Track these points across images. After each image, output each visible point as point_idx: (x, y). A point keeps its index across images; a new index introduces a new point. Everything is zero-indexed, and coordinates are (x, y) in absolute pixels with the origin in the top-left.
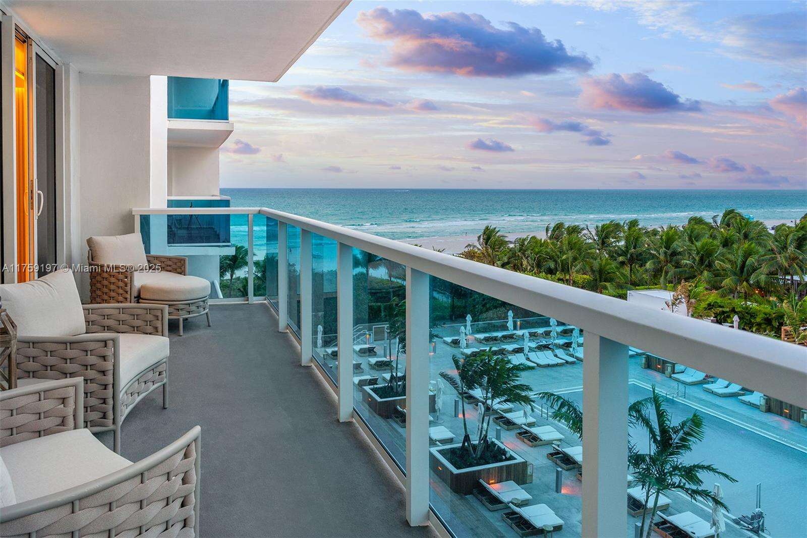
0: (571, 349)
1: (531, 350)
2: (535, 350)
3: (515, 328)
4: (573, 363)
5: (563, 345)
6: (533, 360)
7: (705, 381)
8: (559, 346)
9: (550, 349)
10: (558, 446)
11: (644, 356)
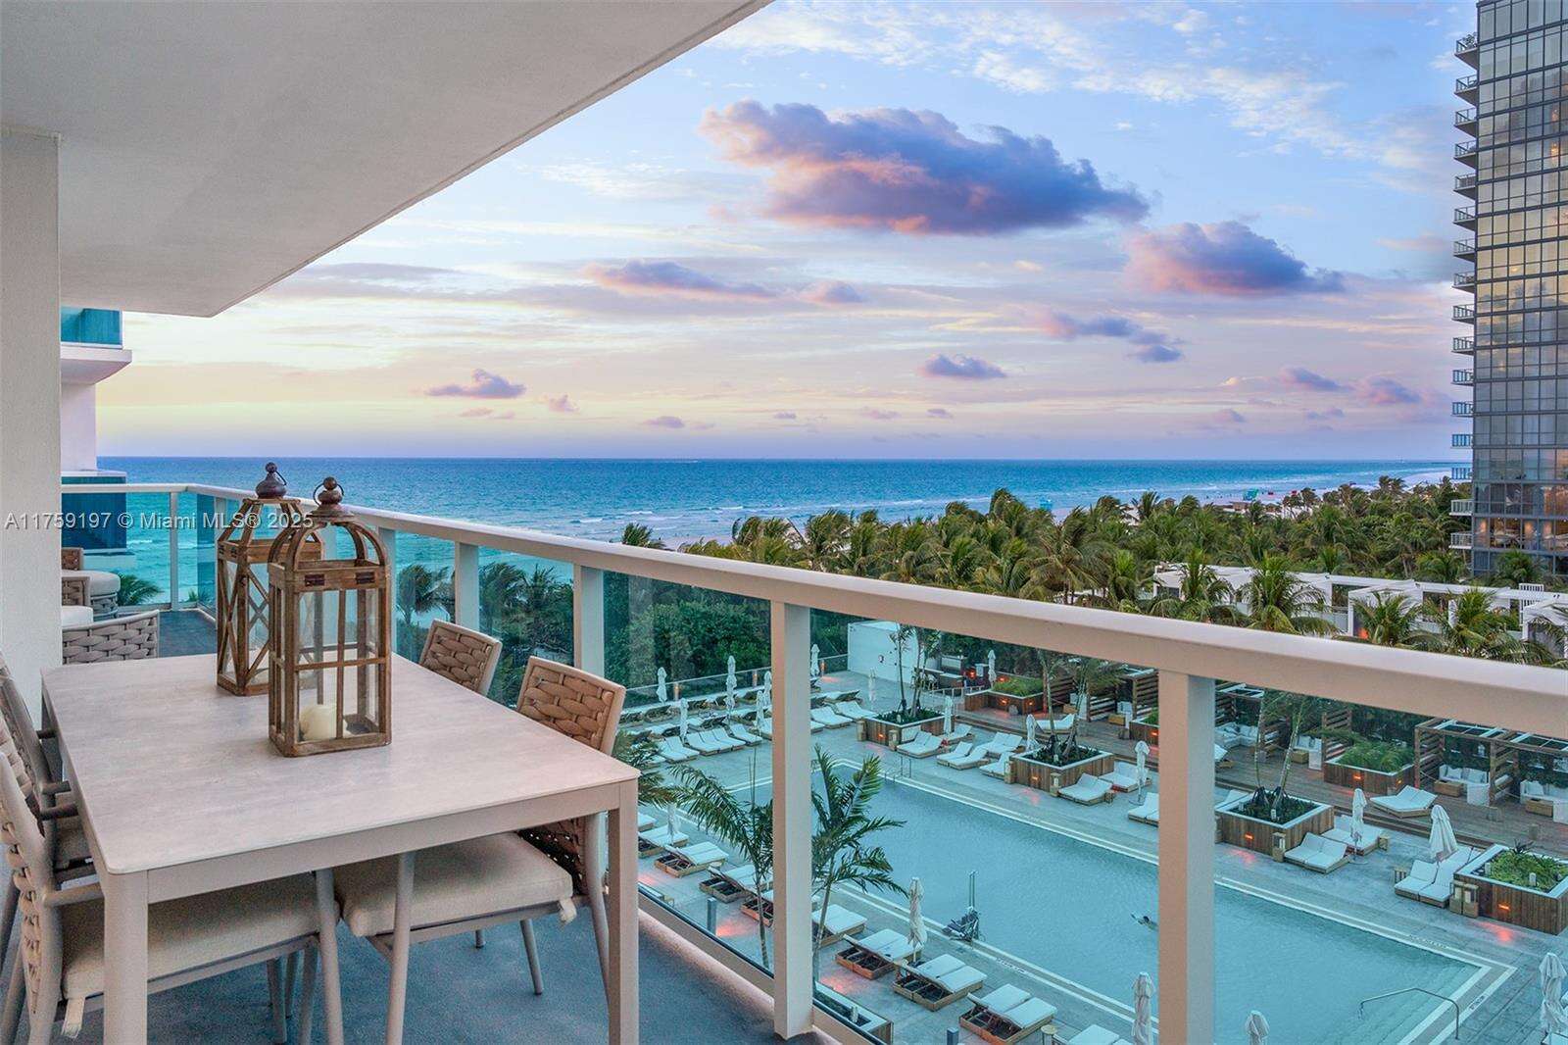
0: (755, 722)
1: (691, 729)
2: (700, 729)
3: (670, 697)
4: (757, 744)
5: (745, 718)
6: (694, 746)
7: (941, 750)
8: (737, 720)
9: (724, 725)
10: (718, 868)
11: (861, 722)
